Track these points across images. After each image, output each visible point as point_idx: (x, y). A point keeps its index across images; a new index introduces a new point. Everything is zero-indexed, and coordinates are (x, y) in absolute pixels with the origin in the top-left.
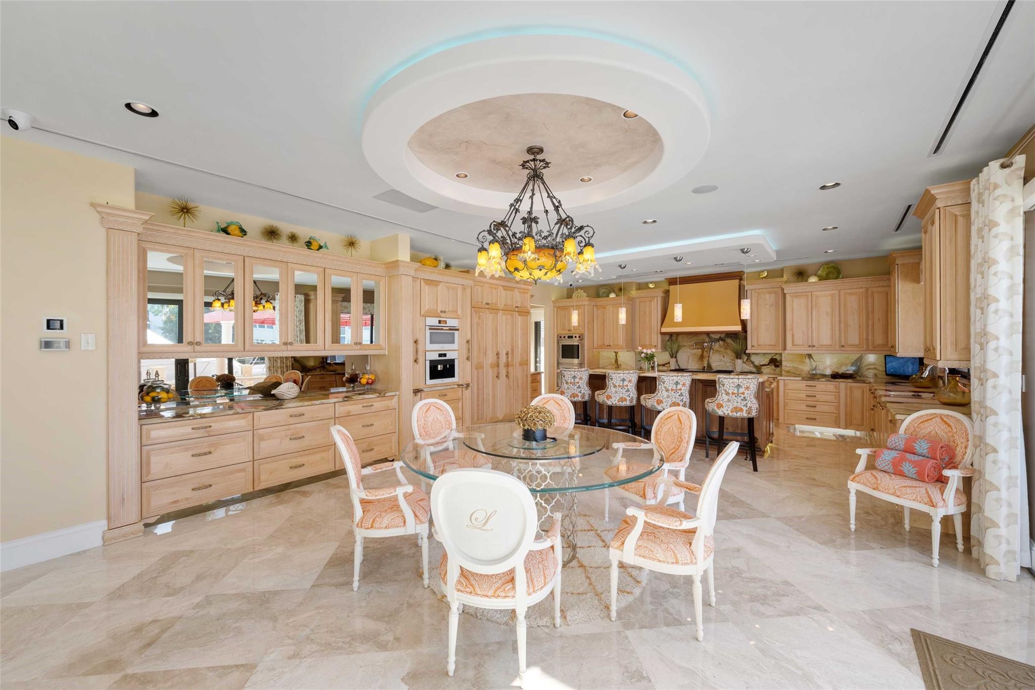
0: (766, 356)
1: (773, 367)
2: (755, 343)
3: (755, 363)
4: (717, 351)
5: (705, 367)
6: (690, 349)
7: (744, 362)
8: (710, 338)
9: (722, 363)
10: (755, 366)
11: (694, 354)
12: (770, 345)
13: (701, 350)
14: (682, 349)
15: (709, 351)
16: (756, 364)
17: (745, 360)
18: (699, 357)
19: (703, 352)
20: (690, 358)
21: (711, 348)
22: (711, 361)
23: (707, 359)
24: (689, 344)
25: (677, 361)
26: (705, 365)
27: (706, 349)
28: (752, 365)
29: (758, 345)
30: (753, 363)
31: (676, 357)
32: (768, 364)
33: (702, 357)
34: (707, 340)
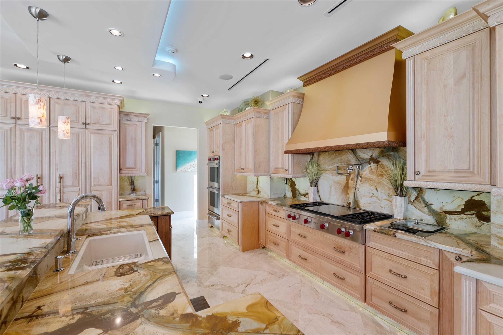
0: (457, 194)
1: (474, 219)
2: (422, 168)
3: (433, 207)
4: (369, 180)
5: (350, 203)
6: (332, 175)
7: (410, 202)
8: (357, 157)
9: (374, 199)
10: (434, 213)
11: (338, 183)
12: (456, 172)
13: (344, 177)
14: (324, 175)
15: (356, 178)
16: (436, 207)
17: (413, 198)
18: (342, 188)
19: (348, 180)
20: (333, 188)
21: (359, 174)
22: (358, 194)
23: (353, 191)
24: (332, 167)
25: (318, 191)
26: (351, 200)
27: (352, 176)
28: (426, 210)
29: (429, 172)
30: (428, 205)
31: (316, 185)
32: (462, 212)
33: (346, 187)
34: (353, 161)
